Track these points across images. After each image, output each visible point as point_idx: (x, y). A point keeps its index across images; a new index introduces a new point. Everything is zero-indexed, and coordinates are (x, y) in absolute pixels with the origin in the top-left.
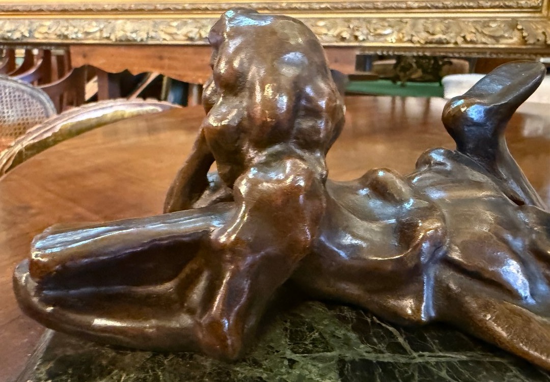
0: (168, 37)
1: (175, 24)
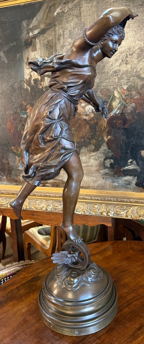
0: (34, 208)
1: (37, 202)
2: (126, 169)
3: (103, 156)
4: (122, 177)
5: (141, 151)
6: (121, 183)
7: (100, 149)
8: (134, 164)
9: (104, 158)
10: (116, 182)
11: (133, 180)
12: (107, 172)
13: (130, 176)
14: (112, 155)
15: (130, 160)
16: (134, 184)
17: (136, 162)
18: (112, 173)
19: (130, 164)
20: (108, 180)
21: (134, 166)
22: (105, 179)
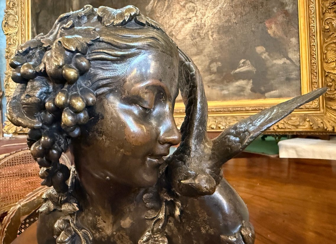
2: (237, 72)
3: (207, 58)
4: (232, 82)
5: (256, 48)
6: (232, 90)
7: (203, 51)
8: (247, 64)
9: (210, 61)
10: (225, 90)
11: (248, 85)
12: (213, 78)
13: (244, 79)
14: (219, 57)
15: (242, 61)
16: (249, 89)
17: (250, 61)
18: (219, 79)
19: (243, 65)
20: (215, 89)
21: (248, 67)
22: (210, 88)
